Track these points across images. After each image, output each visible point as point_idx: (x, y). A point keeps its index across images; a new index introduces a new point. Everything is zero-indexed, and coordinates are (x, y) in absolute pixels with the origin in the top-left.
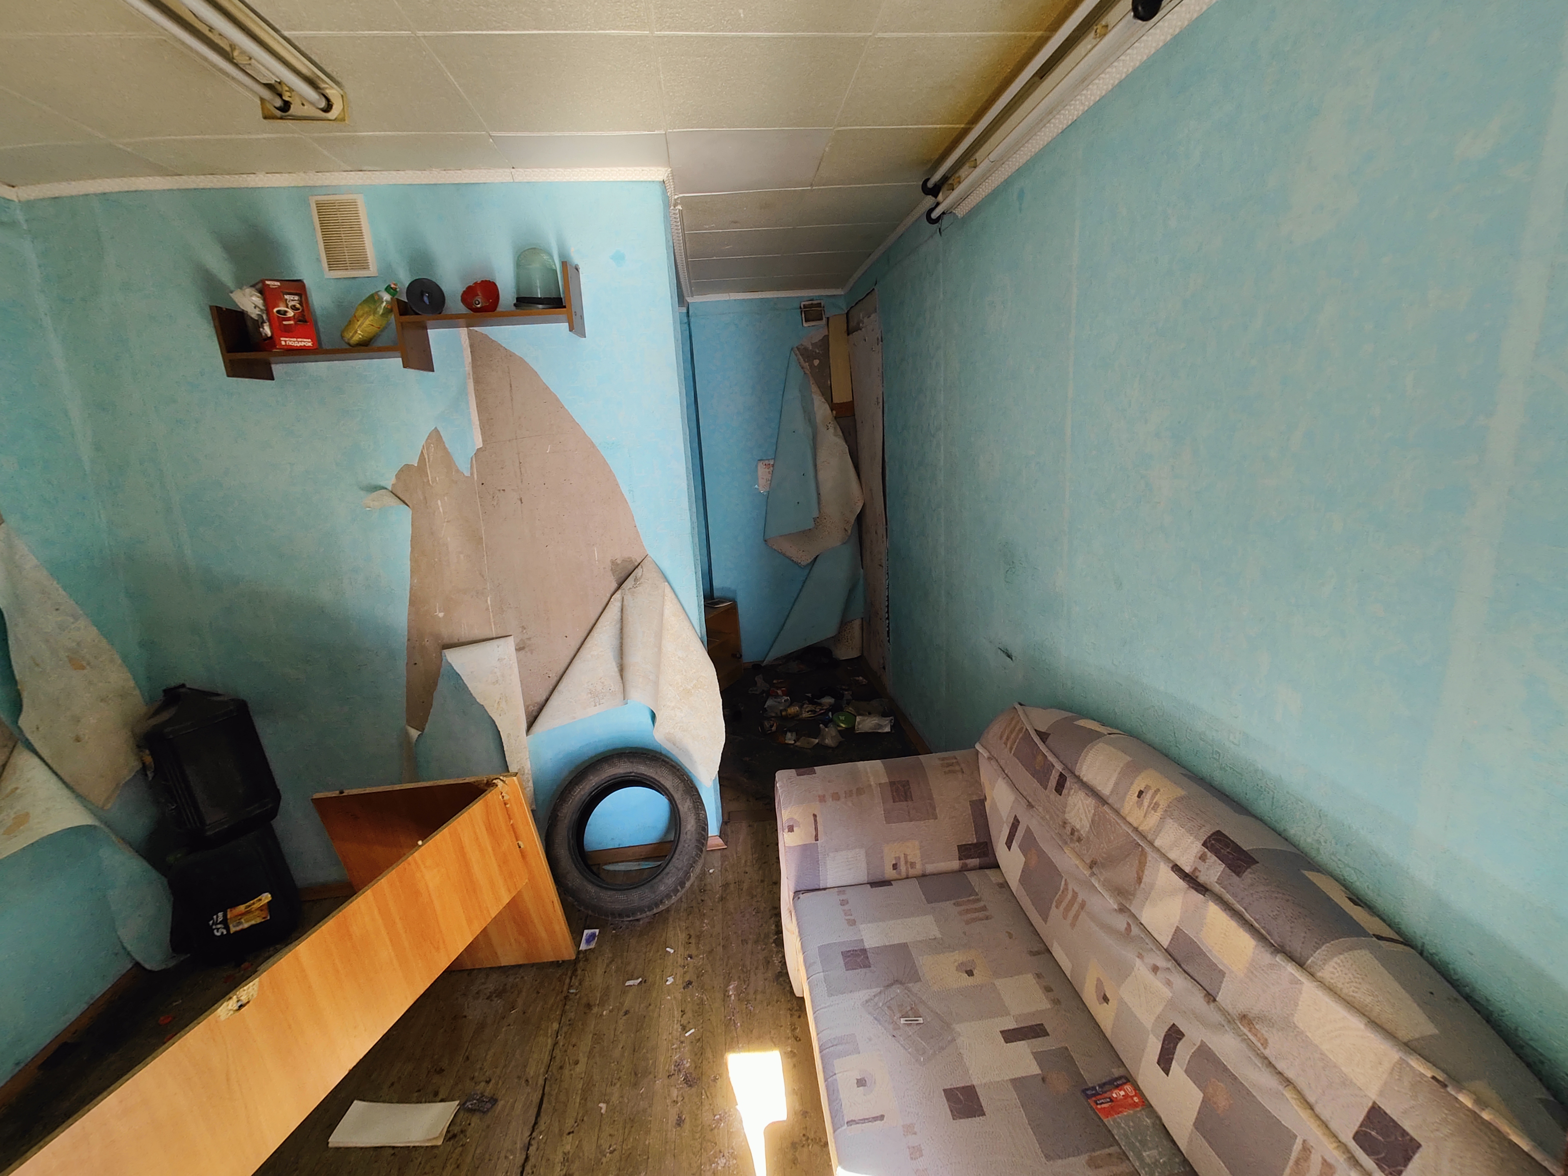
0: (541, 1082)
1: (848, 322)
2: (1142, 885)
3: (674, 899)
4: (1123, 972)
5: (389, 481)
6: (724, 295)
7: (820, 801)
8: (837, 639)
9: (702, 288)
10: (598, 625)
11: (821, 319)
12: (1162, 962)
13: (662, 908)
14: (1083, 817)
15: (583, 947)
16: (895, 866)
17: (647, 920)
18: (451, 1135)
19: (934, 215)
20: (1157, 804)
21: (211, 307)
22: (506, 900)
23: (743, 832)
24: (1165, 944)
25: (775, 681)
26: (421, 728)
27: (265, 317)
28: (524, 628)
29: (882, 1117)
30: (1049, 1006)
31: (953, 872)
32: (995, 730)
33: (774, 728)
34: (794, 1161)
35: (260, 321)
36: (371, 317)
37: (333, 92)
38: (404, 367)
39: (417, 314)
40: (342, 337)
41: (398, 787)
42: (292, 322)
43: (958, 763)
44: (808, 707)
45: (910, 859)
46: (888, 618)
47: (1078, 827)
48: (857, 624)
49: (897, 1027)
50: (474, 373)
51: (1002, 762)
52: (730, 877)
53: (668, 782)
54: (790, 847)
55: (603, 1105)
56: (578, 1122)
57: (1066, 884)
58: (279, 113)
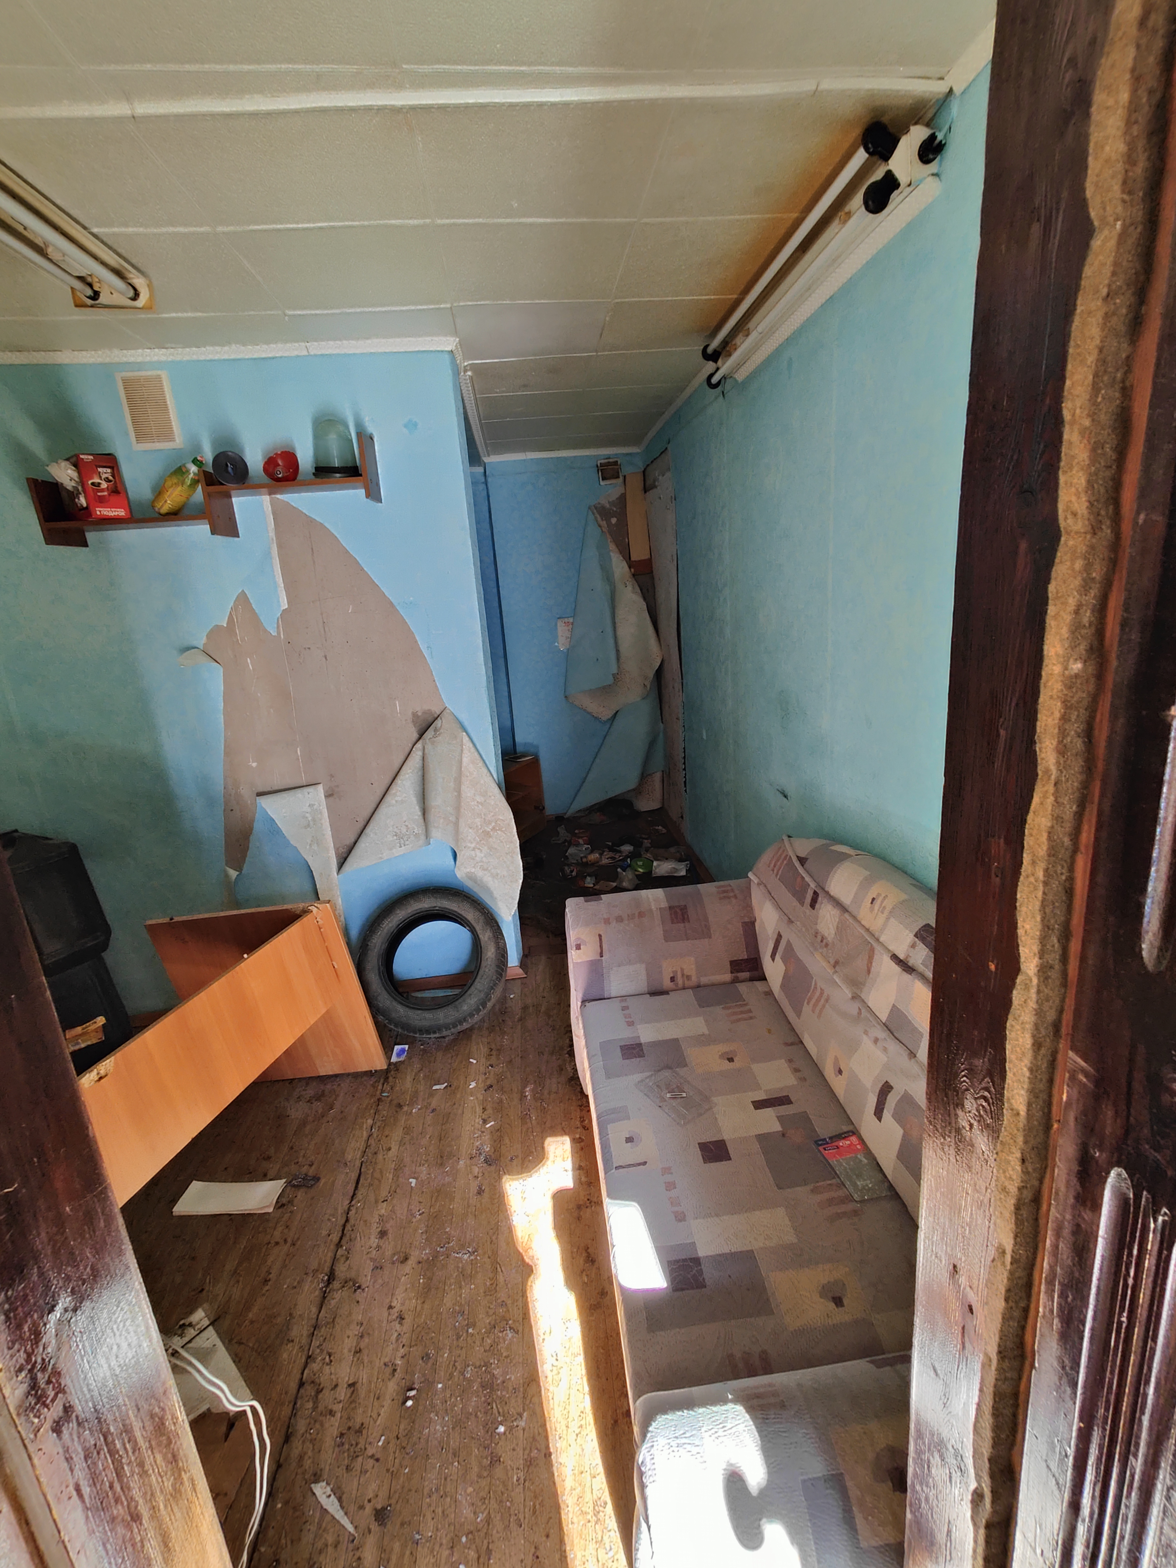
0: (358, 1164)
1: (644, 480)
2: (871, 975)
3: (477, 1018)
4: (852, 1047)
5: (201, 641)
6: (520, 454)
7: (605, 923)
8: (638, 791)
9: (499, 447)
10: (402, 772)
11: (618, 477)
12: (881, 1034)
13: (465, 1026)
14: (831, 926)
15: (394, 1059)
16: (672, 979)
17: (452, 1037)
18: (280, 1205)
19: (714, 380)
20: (884, 908)
21: (28, 479)
22: (324, 1011)
23: (541, 965)
24: (884, 1017)
25: (577, 831)
26: (239, 868)
27: (80, 488)
28: (332, 776)
29: (645, 1163)
30: (795, 1083)
31: (724, 984)
32: (766, 858)
33: (574, 874)
34: (579, 1218)
35: (75, 492)
36: (180, 488)
37: (139, 282)
38: (212, 534)
39: (223, 484)
40: (153, 507)
41: (222, 914)
42: (106, 493)
43: (733, 890)
44: (607, 854)
45: (686, 972)
46: (684, 769)
47: (826, 935)
48: (658, 776)
49: (663, 1099)
50: (277, 538)
51: (769, 886)
52: (529, 1001)
53: (470, 915)
54: (577, 963)
55: (413, 1181)
56: (393, 1192)
57: (816, 984)
58: (90, 302)
